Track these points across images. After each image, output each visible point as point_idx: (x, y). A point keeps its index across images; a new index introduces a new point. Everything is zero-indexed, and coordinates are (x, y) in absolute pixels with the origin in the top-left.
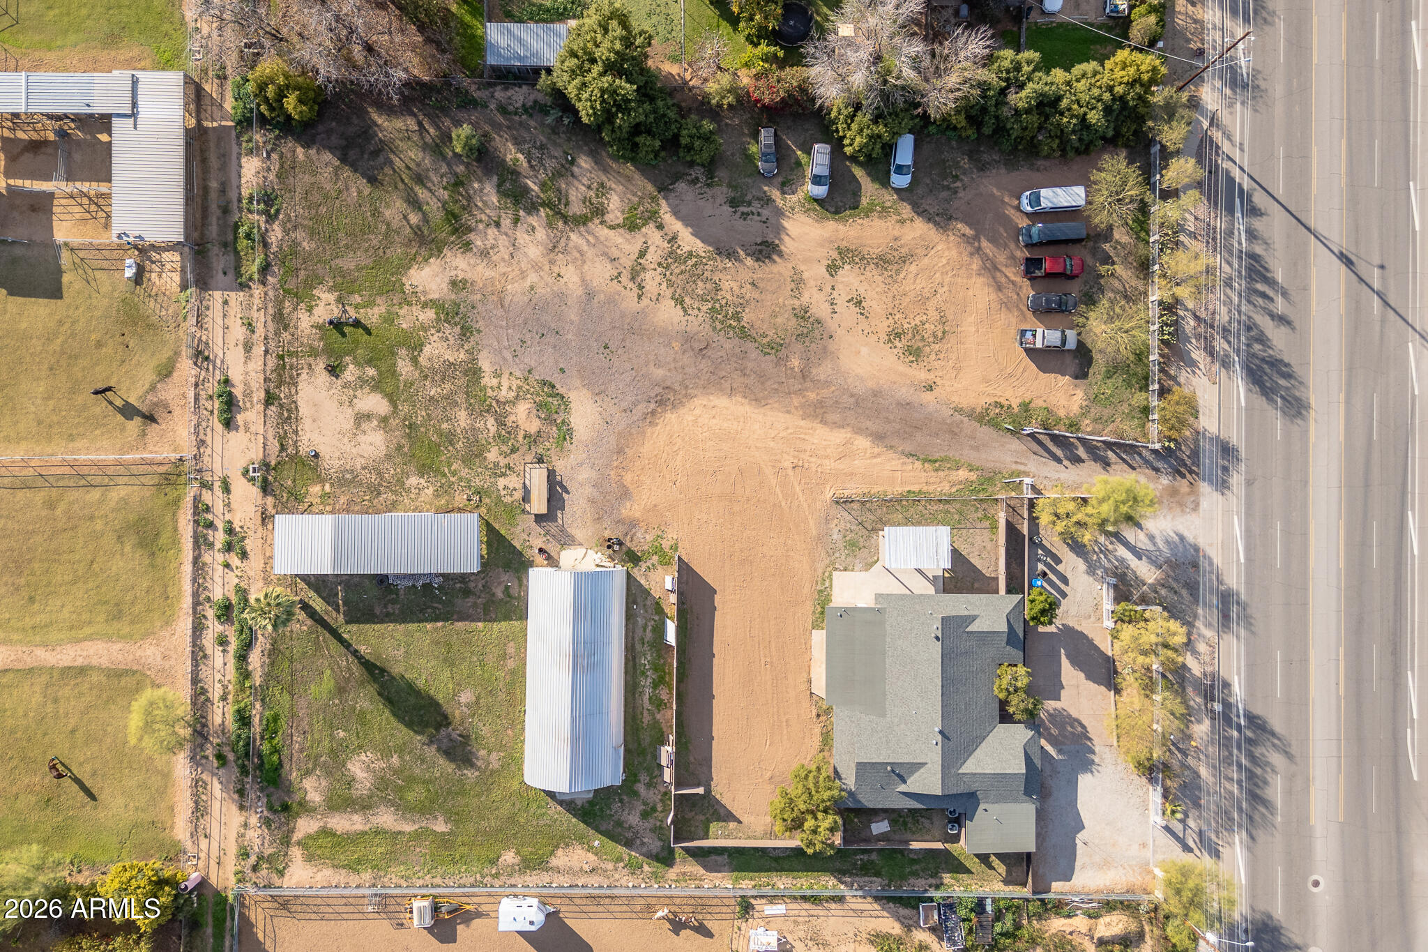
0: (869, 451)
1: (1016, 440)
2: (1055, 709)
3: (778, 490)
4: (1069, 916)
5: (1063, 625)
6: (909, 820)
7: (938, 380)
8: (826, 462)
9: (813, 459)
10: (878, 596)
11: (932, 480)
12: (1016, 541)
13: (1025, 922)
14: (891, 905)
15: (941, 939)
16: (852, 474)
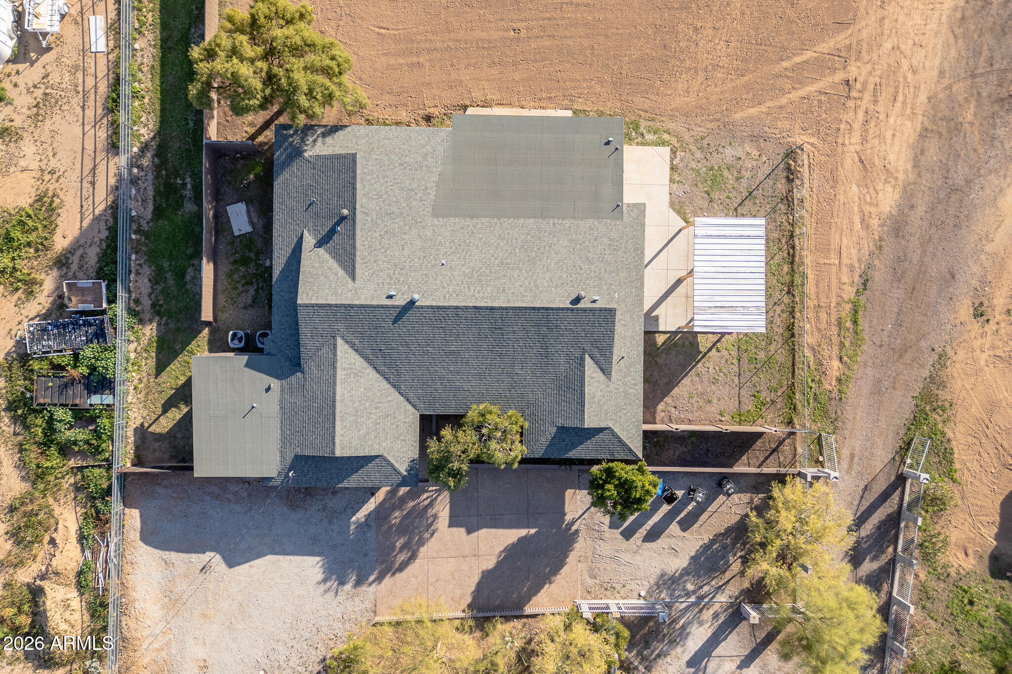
0: (873, 210)
1: (890, 456)
2: (435, 517)
3: (809, 55)
4: (82, 538)
5: (577, 531)
6: (252, 269)
7: (992, 326)
8: (856, 138)
9: (861, 115)
10: (640, 208)
11: (823, 316)
12: (723, 454)
13: (72, 463)
14: (105, 234)
15: (45, 317)
16: (835, 181)
